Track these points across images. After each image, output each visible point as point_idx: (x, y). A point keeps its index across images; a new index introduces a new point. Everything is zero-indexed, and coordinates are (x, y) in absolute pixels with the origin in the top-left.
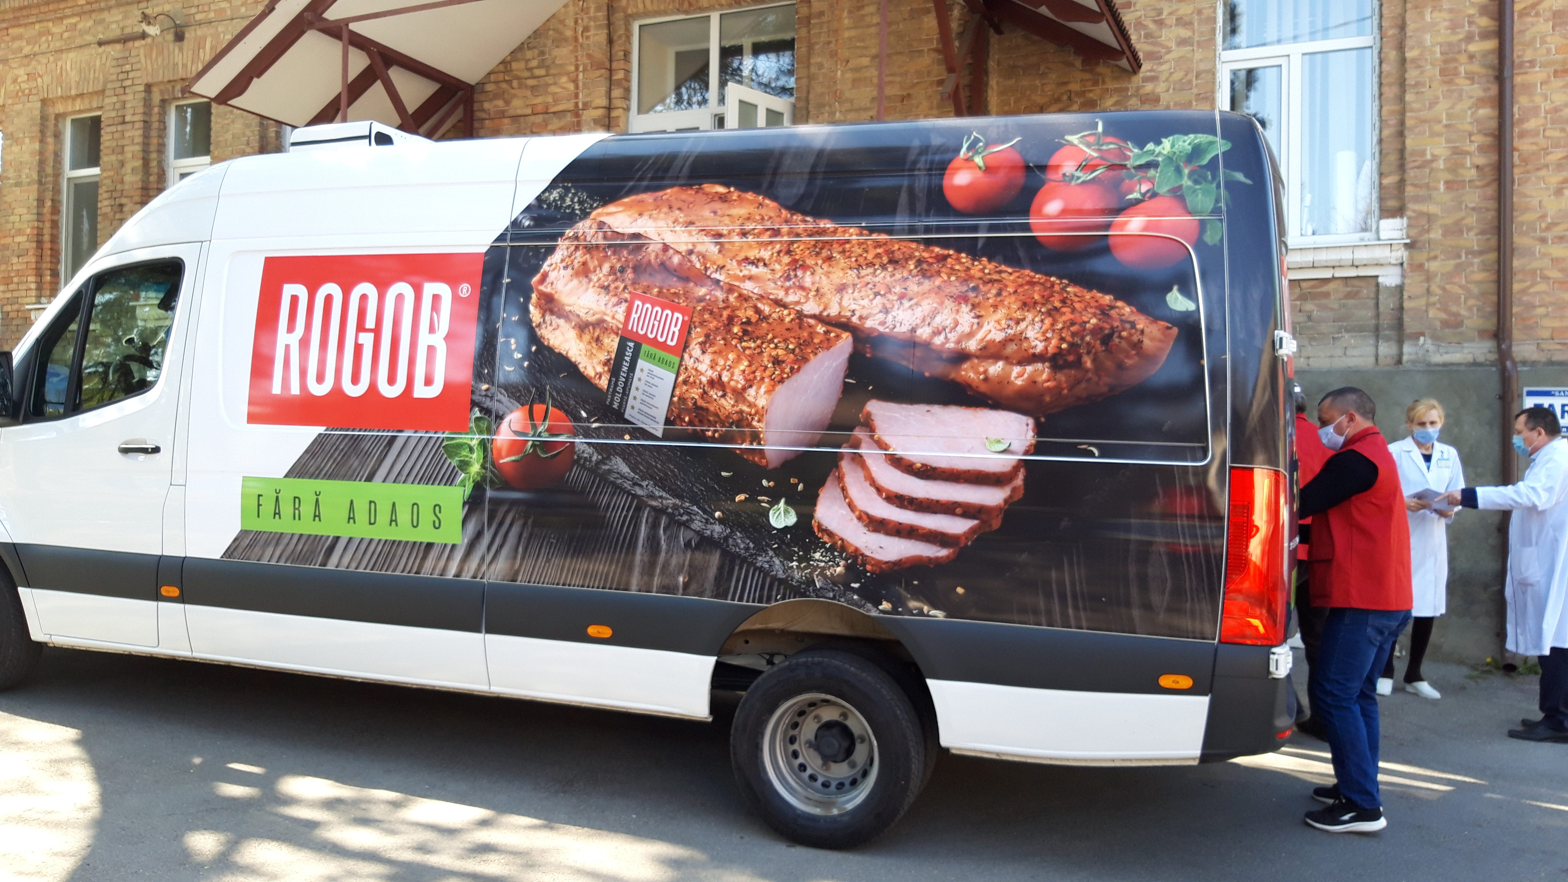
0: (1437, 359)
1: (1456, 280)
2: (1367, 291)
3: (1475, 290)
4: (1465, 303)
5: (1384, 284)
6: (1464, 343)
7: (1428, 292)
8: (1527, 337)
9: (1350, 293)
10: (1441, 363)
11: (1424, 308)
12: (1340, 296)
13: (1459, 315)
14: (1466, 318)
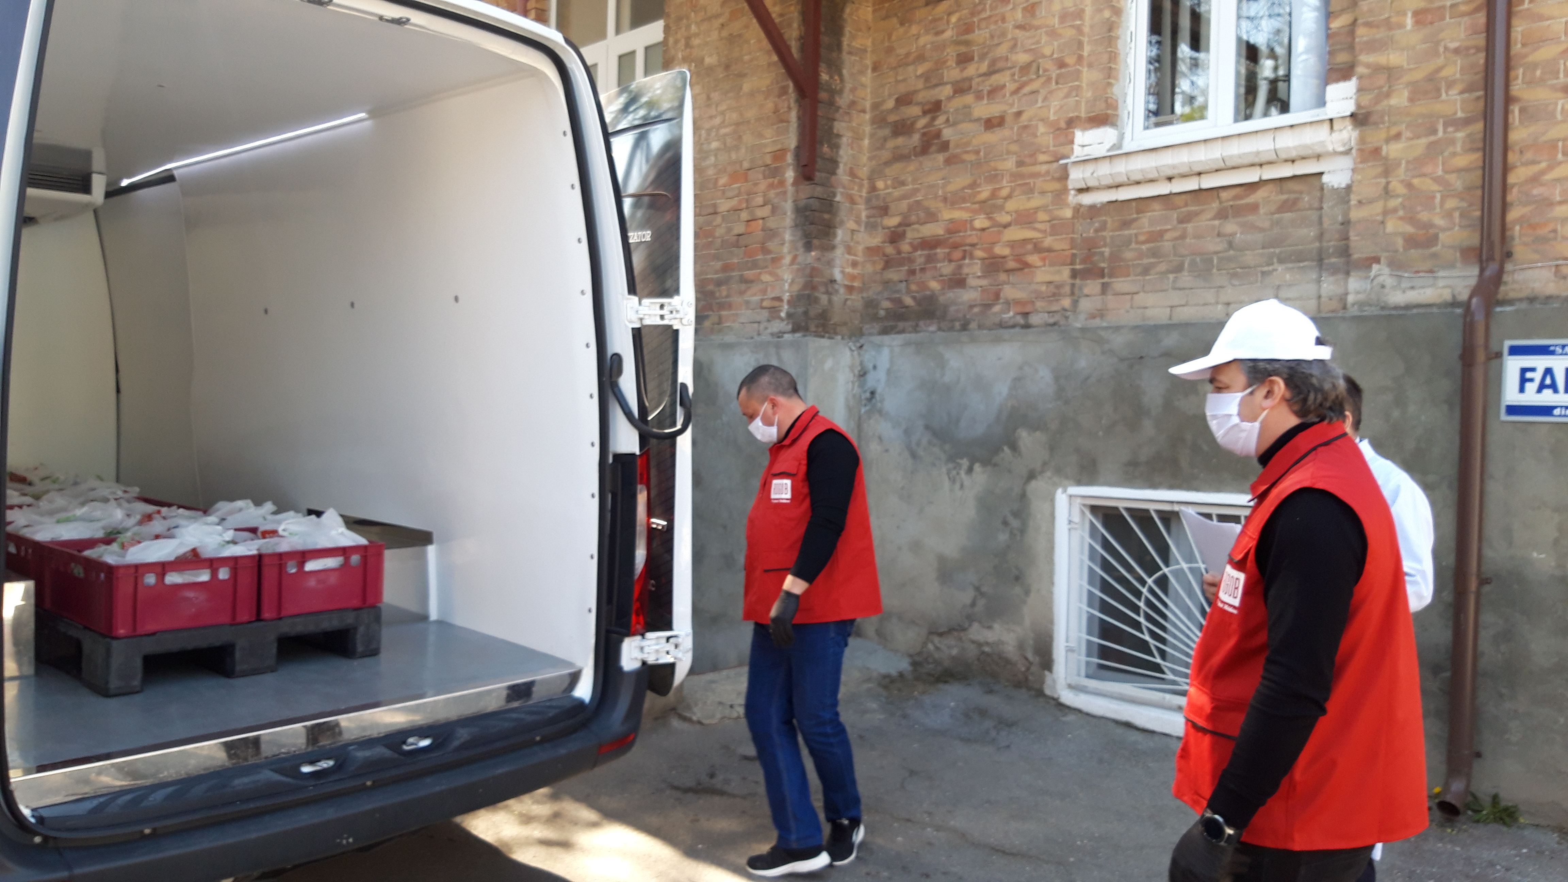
0: (1398, 298)
1: (1428, 169)
2: (1308, 198)
3: (1457, 182)
4: (1441, 206)
5: (1330, 185)
6: (1438, 271)
7: (1387, 192)
8: (1536, 257)
9: (1286, 201)
10: (1402, 305)
11: (1379, 218)
12: (1273, 208)
13: (1430, 225)
14: (1444, 230)
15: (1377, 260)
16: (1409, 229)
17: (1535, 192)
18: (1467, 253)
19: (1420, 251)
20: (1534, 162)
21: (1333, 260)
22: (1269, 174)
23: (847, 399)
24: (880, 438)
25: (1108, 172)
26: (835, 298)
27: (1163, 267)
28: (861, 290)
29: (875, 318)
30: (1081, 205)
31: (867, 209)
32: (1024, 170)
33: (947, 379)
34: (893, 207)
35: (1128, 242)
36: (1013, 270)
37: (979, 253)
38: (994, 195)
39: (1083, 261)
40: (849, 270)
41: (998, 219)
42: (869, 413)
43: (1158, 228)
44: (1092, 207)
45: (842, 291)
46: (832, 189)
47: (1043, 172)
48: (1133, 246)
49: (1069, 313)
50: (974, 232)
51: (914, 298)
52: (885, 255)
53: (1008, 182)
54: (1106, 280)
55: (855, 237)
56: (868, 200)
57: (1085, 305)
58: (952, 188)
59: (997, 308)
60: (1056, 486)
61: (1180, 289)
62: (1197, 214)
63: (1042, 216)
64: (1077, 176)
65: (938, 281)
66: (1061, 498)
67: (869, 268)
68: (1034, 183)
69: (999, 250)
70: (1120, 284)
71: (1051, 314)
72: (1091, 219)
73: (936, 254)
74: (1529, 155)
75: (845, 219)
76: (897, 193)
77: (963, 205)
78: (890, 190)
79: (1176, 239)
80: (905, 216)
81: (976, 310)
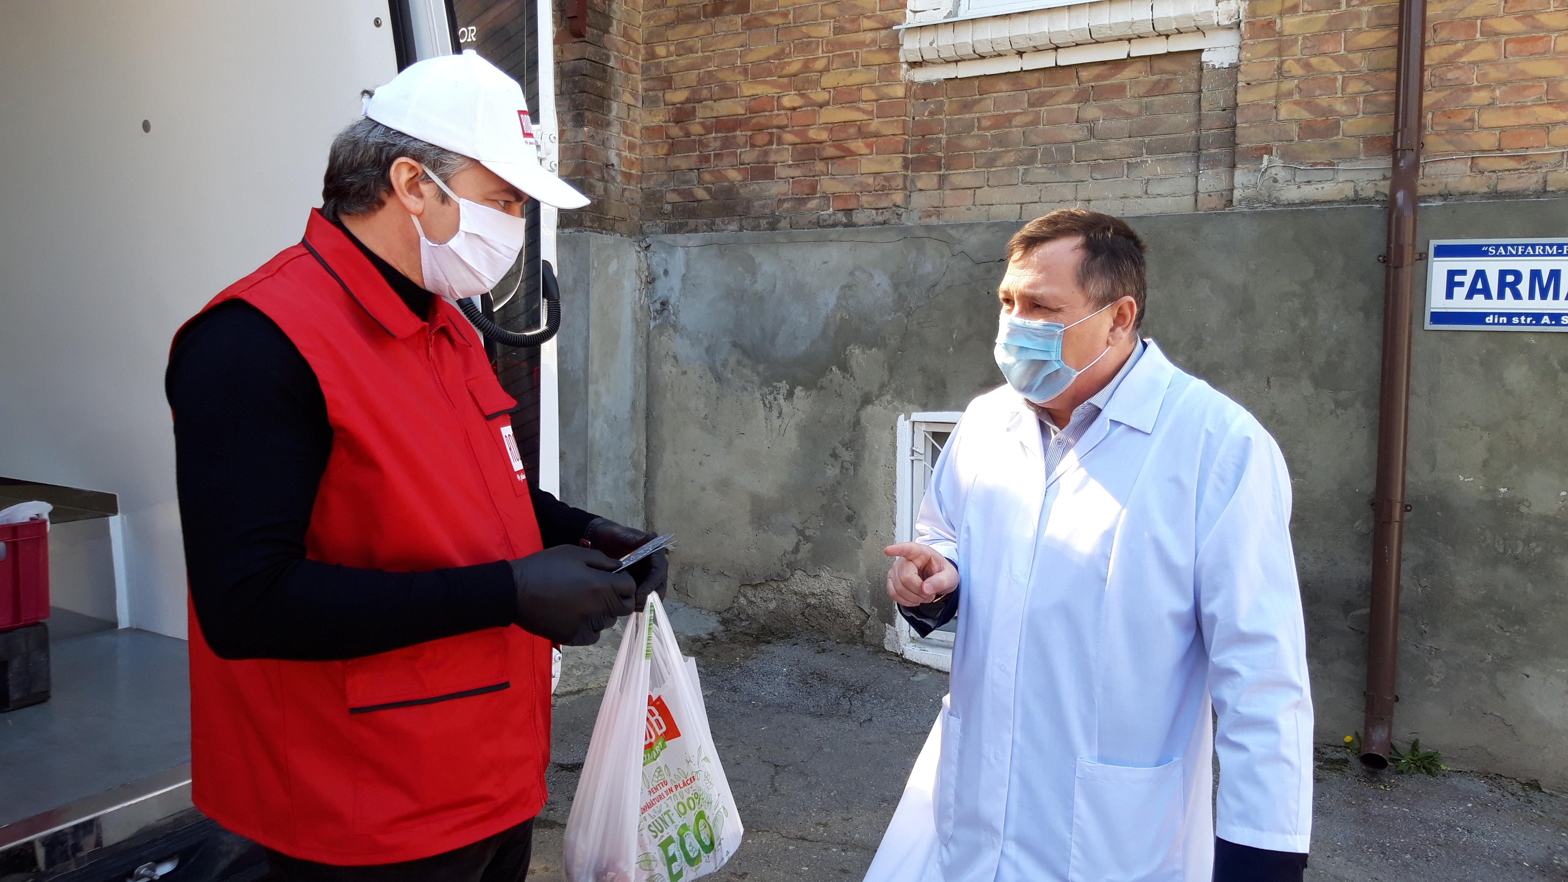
0: (1292, 193)
1: (1329, 47)
2: (1184, 80)
3: (1361, 62)
4: (1343, 90)
5: (1210, 63)
6: (1338, 163)
7: (1281, 73)
8: (1451, 148)
9: (1158, 82)
10: (1297, 202)
11: (1272, 102)
12: (1142, 90)
13: (1332, 111)
14: (1345, 117)
15: (1268, 151)
16: (1306, 115)
17: (1450, 76)
18: (1372, 144)
19: (1318, 140)
20: (1449, 42)
21: (1213, 151)
22: (1139, 49)
23: (634, 311)
24: (675, 357)
25: (951, 43)
26: (612, 187)
27: (1011, 157)
28: (640, 179)
29: (660, 214)
30: (913, 82)
31: (644, 80)
32: (843, 37)
33: (759, 287)
34: (677, 78)
35: (968, 128)
36: (832, 158)
37: (789, 137)
38: (806, 67)
39: (916, 150)
40: (626, 153)
41: (812, 96)
42: (661, 328)
43: (1006, 112)
44: (927, 85)
45: (619, 178)
46: (606, 52)
47: (868, 41)
48: (976, 131)
49: (903, 210)
50: (783, 112)
51: (708, 190)
52: (668, 137)
53: (823, 52)
54: (942, 172)
55: (631, 113)
56: (645, 70)
57: (918, 200)
58: (752, 57)
59: (812, 204)
60: (897, 411)
61: (1032, 184)
62: (1052, 95)
63: (867, 94)
64: (911, 46)
65: (739, 170)
66: (903, 426)
67: (649, 152)
68: (857, 53)
69: (813, 134)
70: (959, 177)
71: (881, 211)
72: (925, 100)
73: (735, 137)
74: (1444, 34)
75: (621, 90)
76: (682, 62)
77: (768, 79)
78: (674, 58)
79: (1027, 125)
80: (694, 90)
81: (786, 205)
